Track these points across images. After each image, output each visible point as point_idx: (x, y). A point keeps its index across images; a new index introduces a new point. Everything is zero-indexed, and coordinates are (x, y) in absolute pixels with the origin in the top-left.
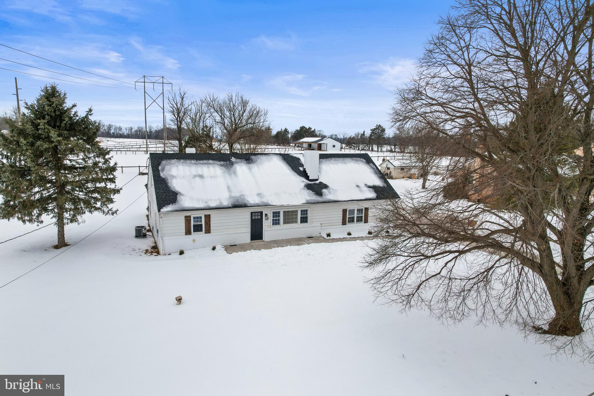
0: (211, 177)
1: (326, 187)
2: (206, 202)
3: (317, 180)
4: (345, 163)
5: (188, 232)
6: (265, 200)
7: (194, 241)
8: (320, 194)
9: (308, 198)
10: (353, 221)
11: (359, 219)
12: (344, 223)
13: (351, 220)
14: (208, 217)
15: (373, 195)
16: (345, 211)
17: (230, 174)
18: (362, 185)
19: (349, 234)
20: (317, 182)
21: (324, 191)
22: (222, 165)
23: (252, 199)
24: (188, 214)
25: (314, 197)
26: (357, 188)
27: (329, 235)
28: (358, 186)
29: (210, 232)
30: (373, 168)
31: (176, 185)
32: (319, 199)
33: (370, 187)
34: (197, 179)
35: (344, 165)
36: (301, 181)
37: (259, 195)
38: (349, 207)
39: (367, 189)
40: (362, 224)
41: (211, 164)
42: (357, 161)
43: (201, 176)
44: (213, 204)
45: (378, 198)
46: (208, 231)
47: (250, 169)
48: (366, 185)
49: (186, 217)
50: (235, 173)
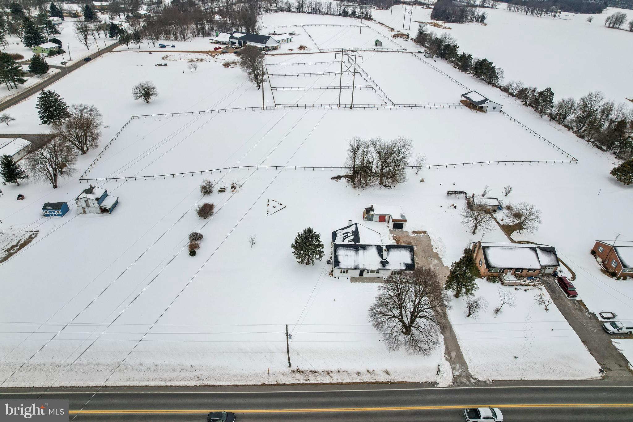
0: (350, 256)
1: (388, 263)
2: (347, 266)
5: (341, 273)
6: (365, 267)
7: (343, 275)
8: (384, 266)
9: (380, 268)
14: (347, 270)
15: (404, 268)
17: (356, 255)
18: (402, 263)
20: (385, 260)
21: (387, 265)
22: (355, 251)
23: (361, 267)
24: (342, 268)
25: (382, 268)
26: (400, 264)
30: (411, 254)
31: (340, 259)
32: (383, 268)
33: (405, 264)
34: (346, 256)
36: (380, 259)
37: (363, 265)
38: (395, 272)
39: (403, 265)
41: (351, 250)
42: (406, 249)
43: (347, 255)
44: (349, 268)
45: (406, 269)
46: (347, 273)
47: (364, 253)
48: (404, 263)
49: (341, 270)
50: (358, 254)
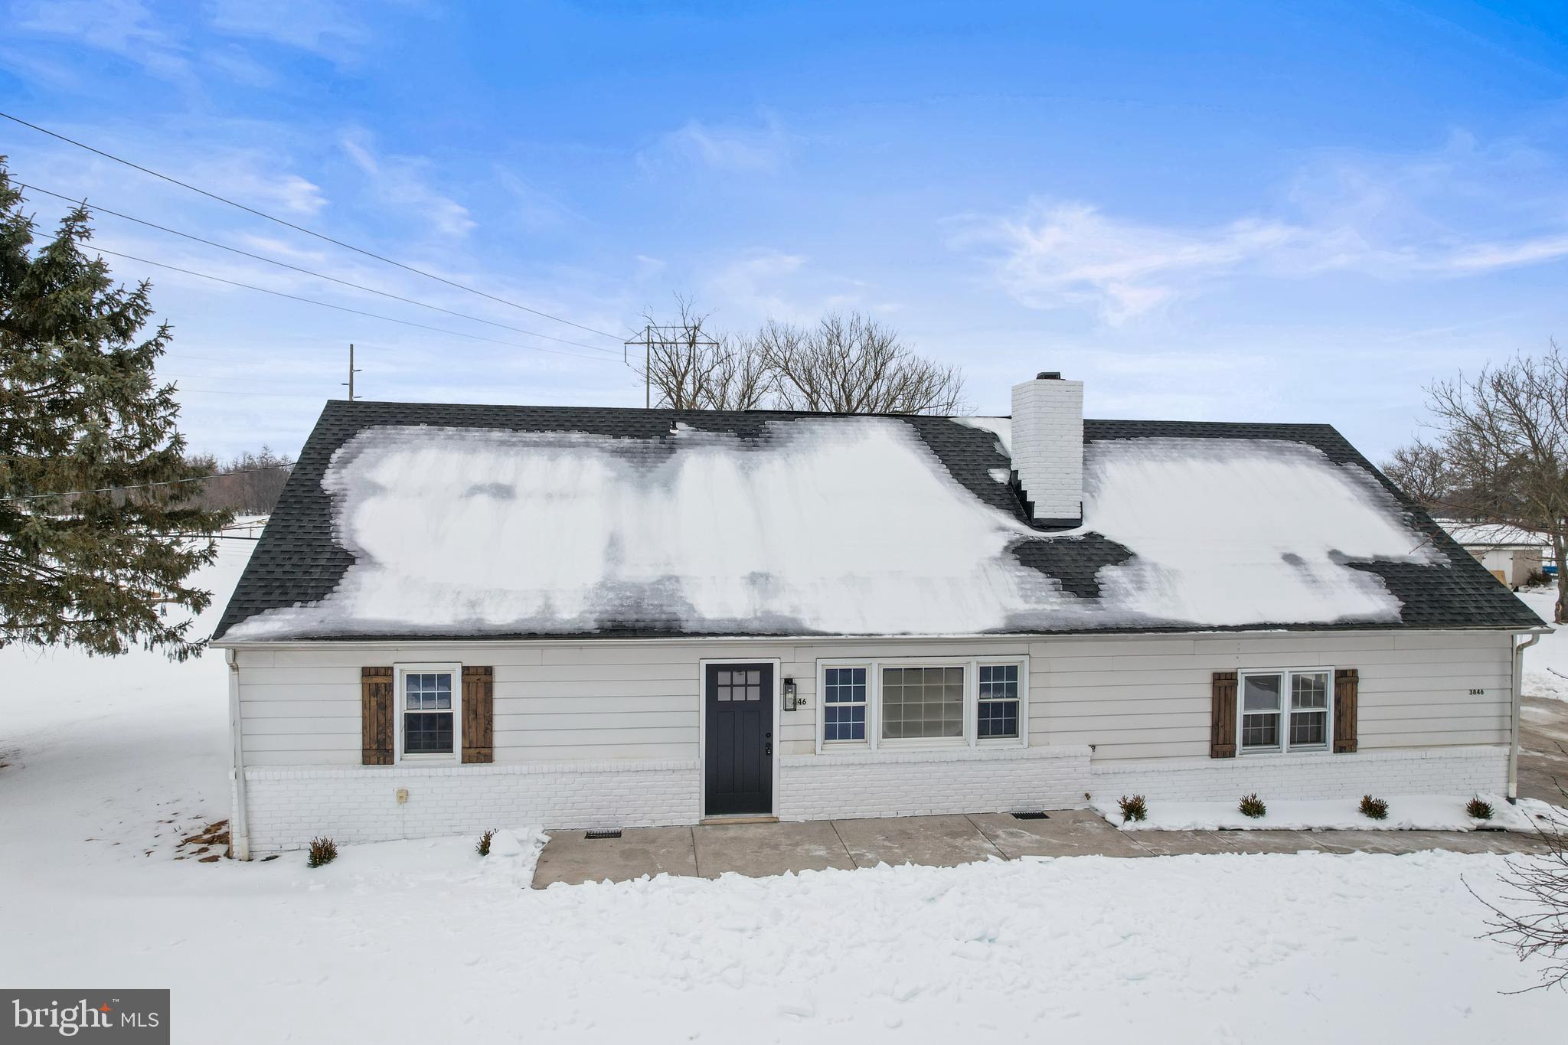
0: (549, 496)
1: (1120, 555)
2: (472, 604)
3: (1076, 523)
4: (1220, 459)
5: (377, 751)
6: (781, 607)
7: (403, 796)
8: (1089, 591)
9: (1022, 608)
10: (1272, 739)
11: (1308, 732)
12: (1221, 747)
13: (1264, 734)
14: (479, 681)
15: (1380, 603)
16: (1223, 685)
19: (1252, 808)
20: (1075, 533)
21: (1109, 574)
23: (717, 602)
24: (378, 656)
25: (1051, 603)
27: (1134, 810)
28: (1292, 559)
29: (488, 759)
30: (1365, 484)
31: (380, 519)
33: (1356, 564)
34: (481, 501)
35: (1215, 467)
36: (992, 530)
37: (757, 580)
38: (1248, 662)
40: (1322, 758)
42: (1280, 451)
43: (503, 492)
44: (502, 616)
45: (1412, 618)
46: (480, 751)
47: (745, 473)
48: (1334, 554)
49: (367, 672)
